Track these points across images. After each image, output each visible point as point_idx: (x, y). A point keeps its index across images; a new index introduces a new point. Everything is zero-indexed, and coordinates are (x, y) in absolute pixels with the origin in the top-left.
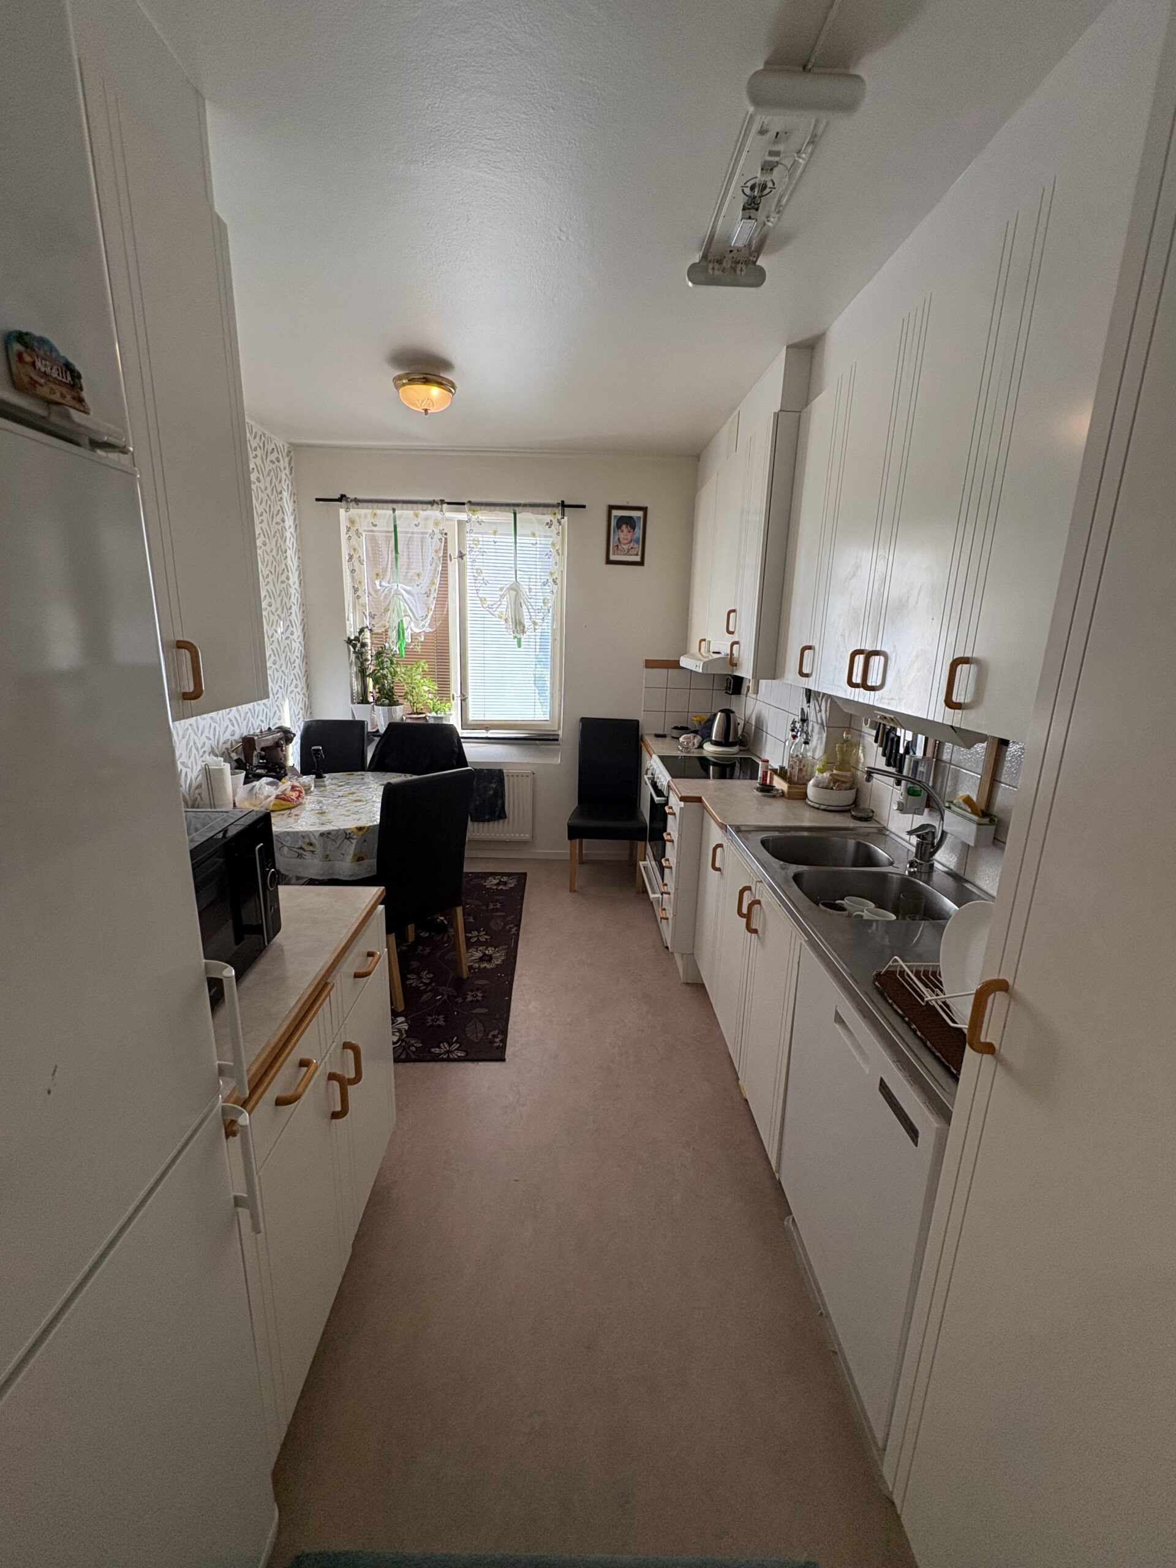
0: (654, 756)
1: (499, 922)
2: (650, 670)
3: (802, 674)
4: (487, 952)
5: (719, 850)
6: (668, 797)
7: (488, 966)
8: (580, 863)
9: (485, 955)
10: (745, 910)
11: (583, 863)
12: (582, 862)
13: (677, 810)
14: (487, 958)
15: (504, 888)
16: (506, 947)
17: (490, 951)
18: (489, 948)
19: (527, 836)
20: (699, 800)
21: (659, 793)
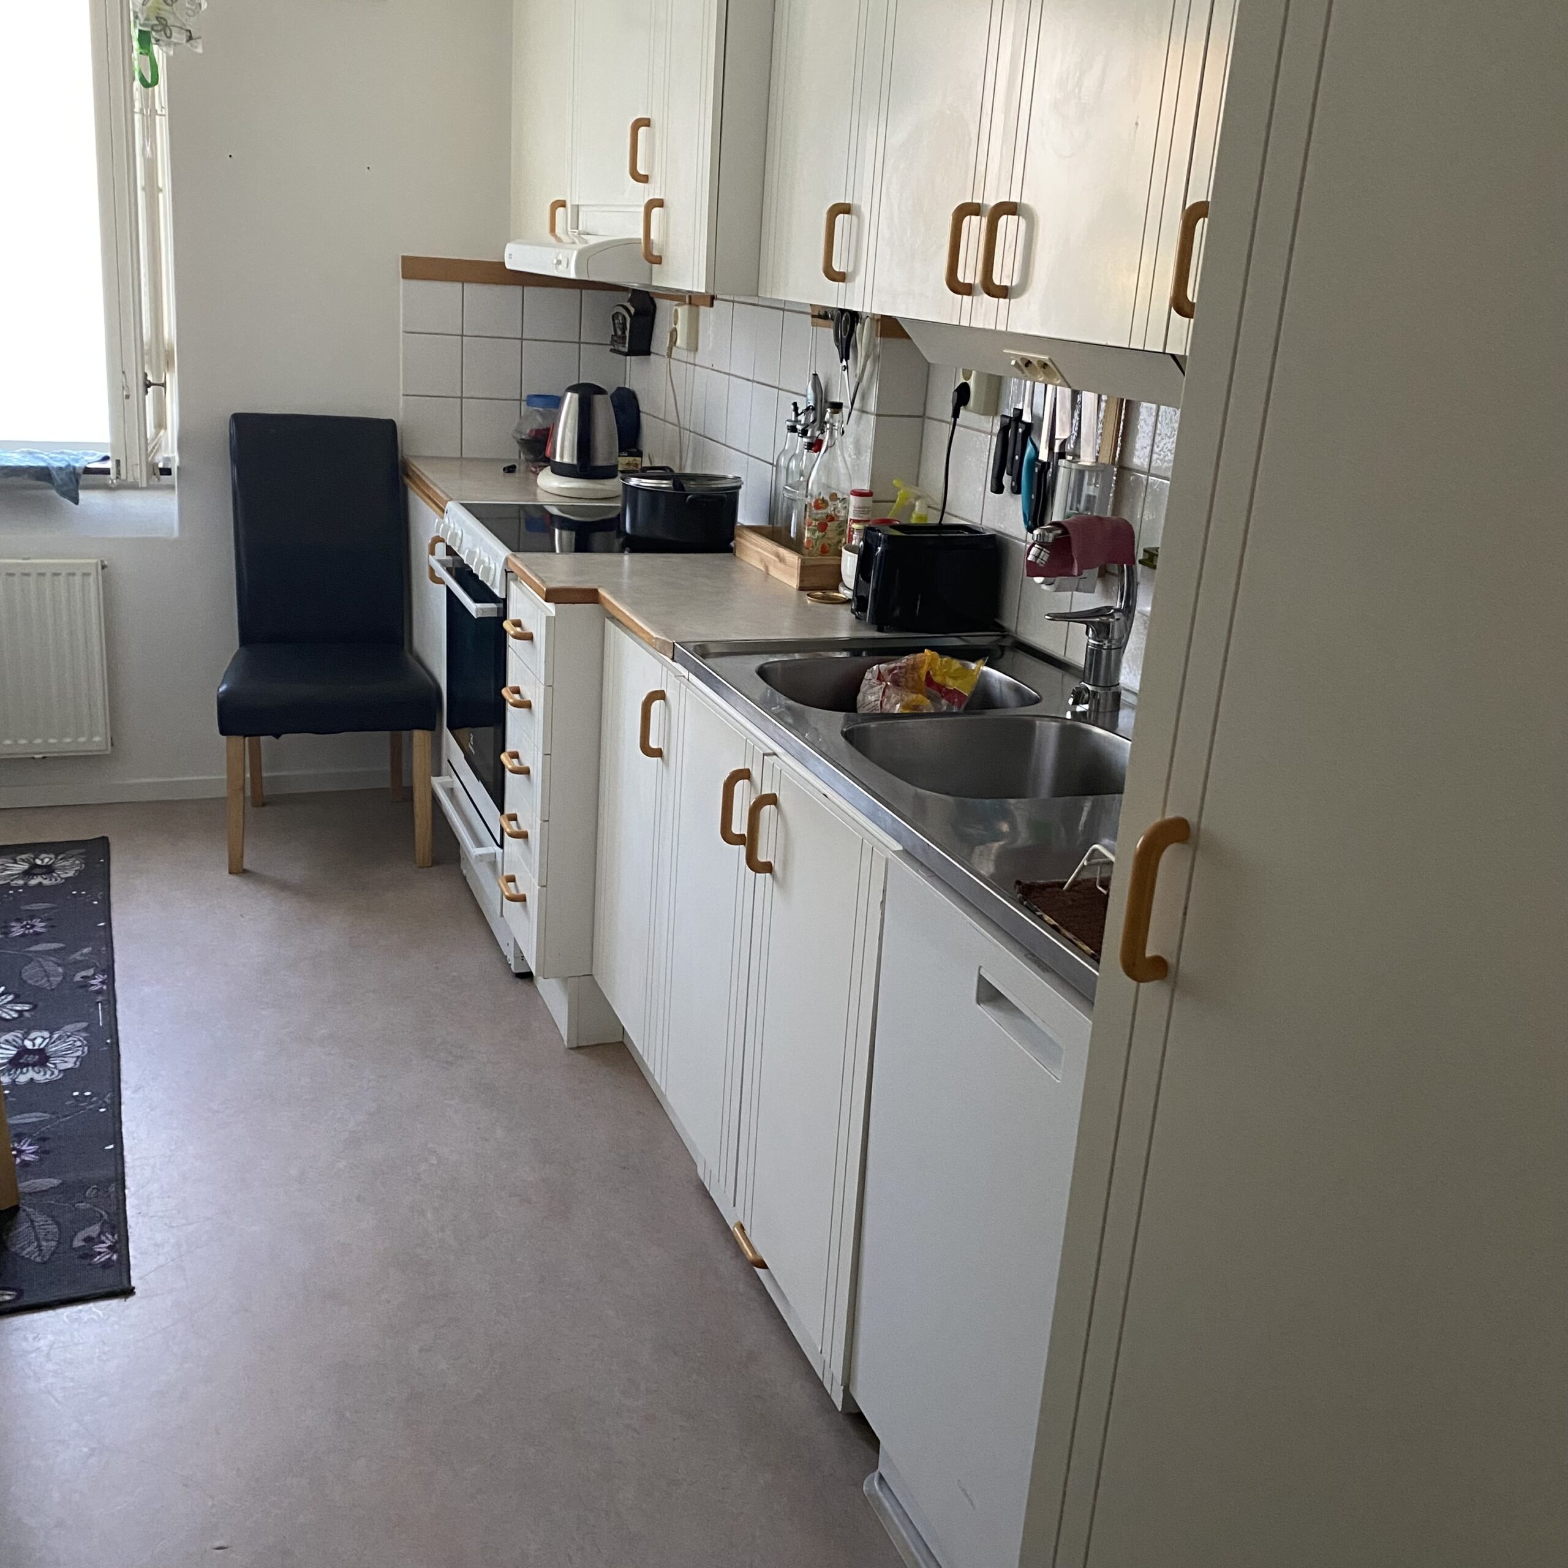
0: (450, 506)
1: (50, 966)
2: (414, 283)
3: (832, 275)
4: (28, 1044)
5: (656, 705)
6: (505, 601)
7: (40, 1077)
8: (255, 805)
9: (23, 1051)
10: (739, 826)
11: (264, 805)
12: (261, 801)
13: (537, 627)
14: (31, 1059)
15: (46, 882)
16: (85, 1024)
17: (37, 1040)
18: (32, 1035)
19: (99, 741)
20: (591, 596)
21: (480, 591)
